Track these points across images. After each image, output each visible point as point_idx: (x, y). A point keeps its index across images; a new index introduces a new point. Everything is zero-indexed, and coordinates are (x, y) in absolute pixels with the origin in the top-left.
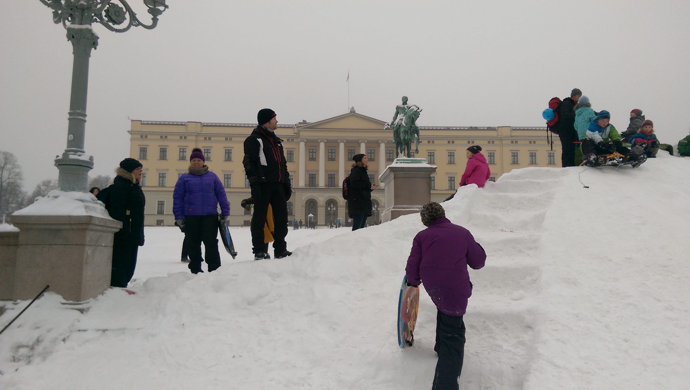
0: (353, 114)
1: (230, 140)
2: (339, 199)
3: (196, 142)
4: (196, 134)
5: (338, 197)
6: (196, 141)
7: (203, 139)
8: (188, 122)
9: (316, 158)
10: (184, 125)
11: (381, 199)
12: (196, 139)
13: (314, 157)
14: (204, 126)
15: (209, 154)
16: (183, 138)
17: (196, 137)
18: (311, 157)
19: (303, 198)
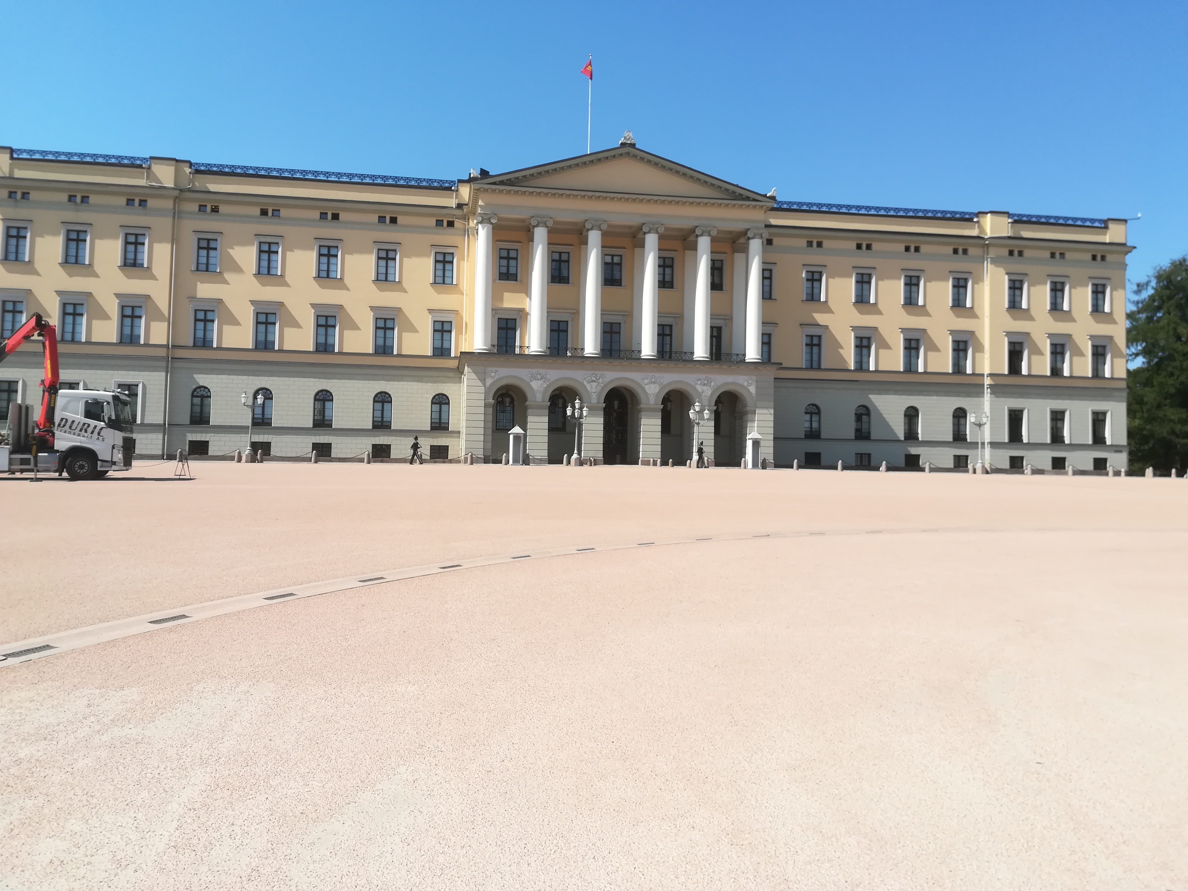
0: (631, 150)
1: (273, 215)
2: (588, 386)
3: (174, 217)
4: (176, 193)
5: (585, 383)
6: (174, 213)
7: (195, 207)
8: (151, 158)
9: (517, 274)
10: (140, 166)
11: (699, 388)
12: (174, 208)
13: (512, 270)
14: (198, 172)
15: (212, 253)
16: (137, 202)
17: (175, 201)
18: (504, 270)
19: (489, 381)
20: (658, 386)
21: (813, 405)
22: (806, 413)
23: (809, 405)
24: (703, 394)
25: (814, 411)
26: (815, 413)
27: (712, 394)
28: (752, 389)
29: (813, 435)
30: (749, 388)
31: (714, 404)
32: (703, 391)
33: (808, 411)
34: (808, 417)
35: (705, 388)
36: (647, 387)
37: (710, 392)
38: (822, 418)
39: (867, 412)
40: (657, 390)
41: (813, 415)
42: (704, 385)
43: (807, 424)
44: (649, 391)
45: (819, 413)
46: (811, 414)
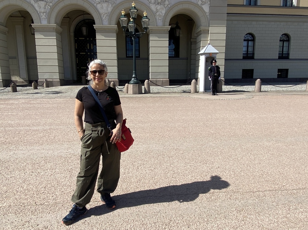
2: (36, 6)
20: (110, 5)
21: (250, 34)
22: (245, 40)
23: (247, 34)
24: (158, 14)
25: (251, 38)
26: (251, 40)
27: (166, 14)
28: (206, 8)
29: (249, 56)
30: (203, 7)
31: (168, 23)
32: (157, 11)
33: (246, 39)
34: (245, 43)
35: (159, 7)
36: (99, 6)
37: (164, 12)
38: (256, 44)
39: (287, 39)
40: (110, 9)
41: (249, 42)
42: (158, 4)
43: (245, 49)
44: (101, 11)
45: (253, 40)
46: (248, 41)
